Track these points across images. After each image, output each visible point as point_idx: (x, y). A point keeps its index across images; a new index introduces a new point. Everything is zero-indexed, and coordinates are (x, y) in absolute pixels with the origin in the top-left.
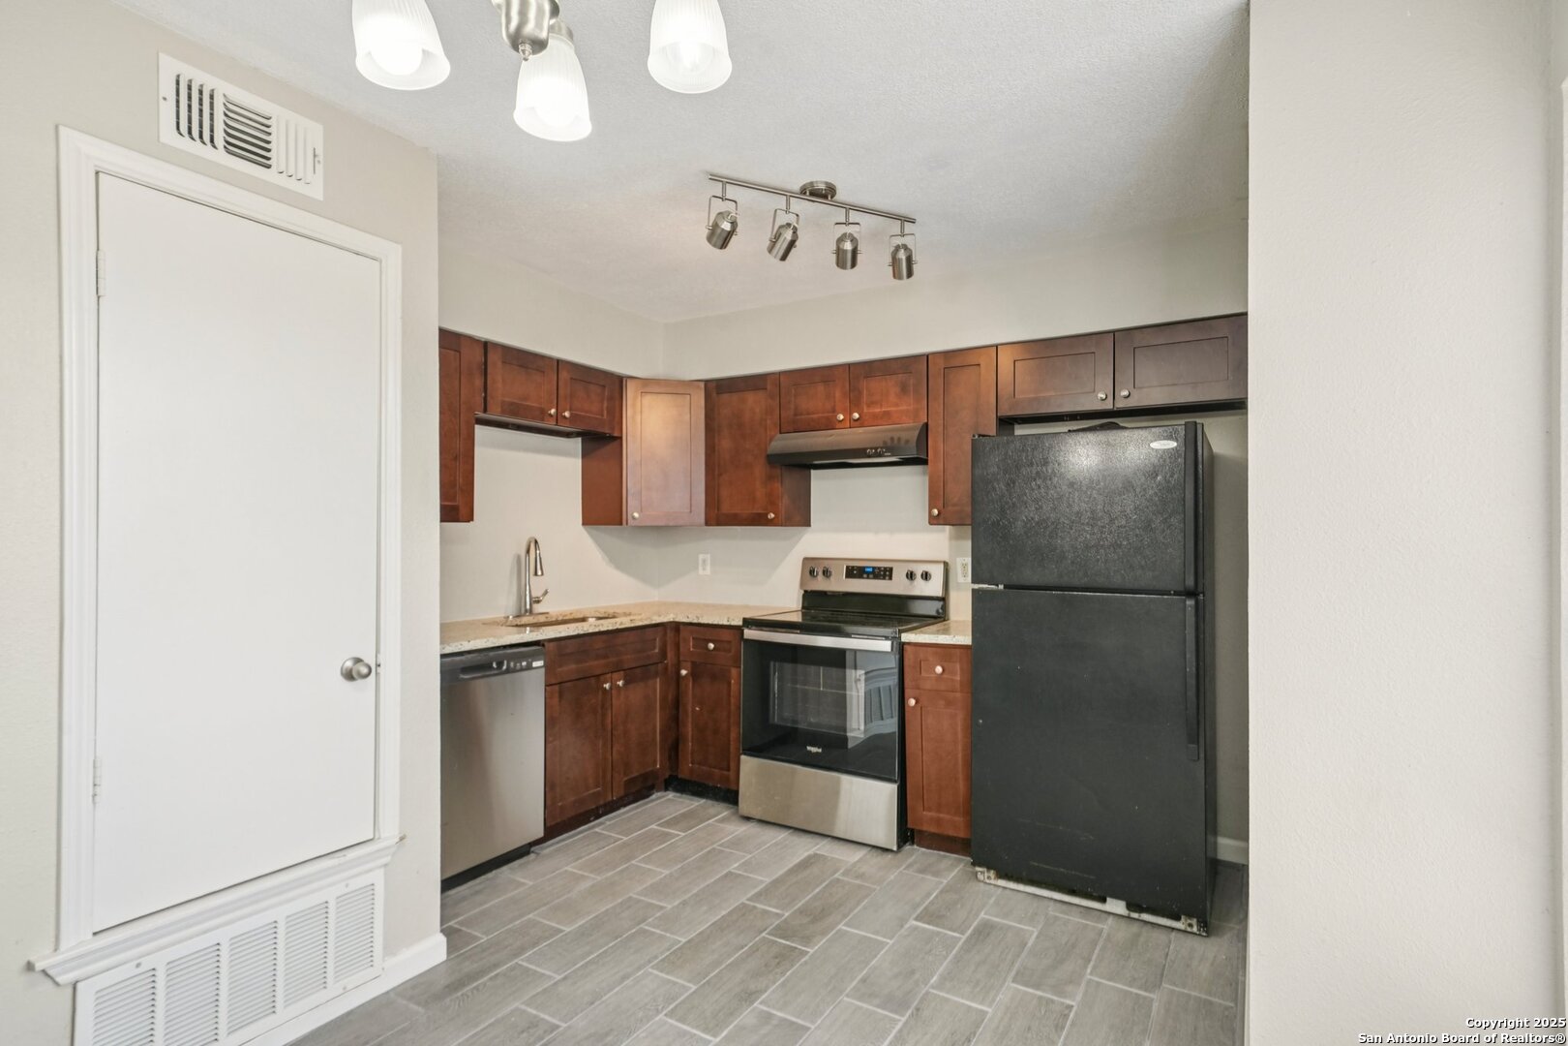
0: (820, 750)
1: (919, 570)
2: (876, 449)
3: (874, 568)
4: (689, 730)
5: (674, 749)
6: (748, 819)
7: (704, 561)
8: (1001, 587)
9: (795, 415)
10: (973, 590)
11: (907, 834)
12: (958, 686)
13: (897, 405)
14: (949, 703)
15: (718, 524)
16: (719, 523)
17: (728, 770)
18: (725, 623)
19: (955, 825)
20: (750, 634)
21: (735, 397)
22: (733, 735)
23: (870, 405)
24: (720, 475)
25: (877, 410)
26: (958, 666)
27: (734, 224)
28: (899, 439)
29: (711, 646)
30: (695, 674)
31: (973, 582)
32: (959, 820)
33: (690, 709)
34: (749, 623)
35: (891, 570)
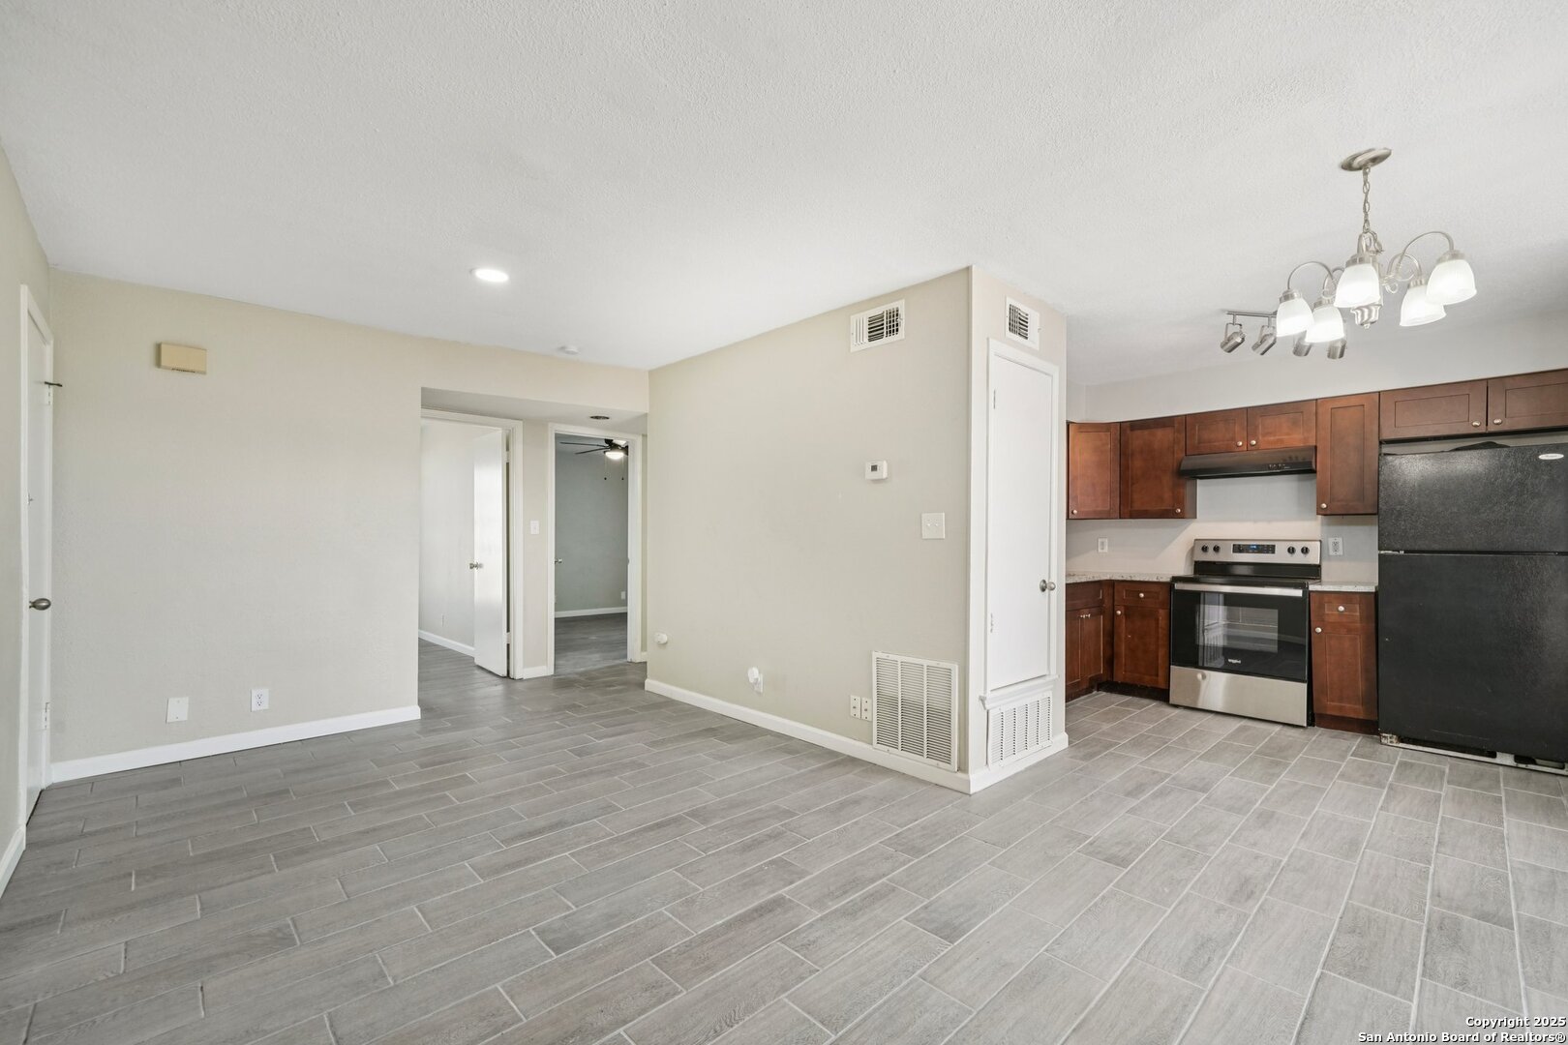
0: (1239, 662)
1: (1298, 547)
2: (1277, 465)
3: (1257, 546)
4: (1122, 649)
5: (1110, 662)
6: (1176, 706)
7: (1103, 543)
8: (1402, 552)
9: (1199, 443)
10: (1380, 555)
11: (1314, 718)
12: (1358, 619)
13: (1288, 434)
14: (1349, 631)
15: (1131, 517)
16: (1133, 516)
17: (1157, 675)
18: (1155, 580)
19: (1355, 710)
20: (1178, 586)
21: (1146, 432)
22: (1160, 654)
23: (1264, 435)
24: (1133, 484)
25: (1272, 438)
26: (1358, 607)
27: (1243, 339)
28: (1297, 457)
29: (1142, 595)
30: (1126, 615)
31: (1380, 549)
32: (1359, 707)
33: (1123, 636)
34: (1176, 579)
35: (1274, 546)
